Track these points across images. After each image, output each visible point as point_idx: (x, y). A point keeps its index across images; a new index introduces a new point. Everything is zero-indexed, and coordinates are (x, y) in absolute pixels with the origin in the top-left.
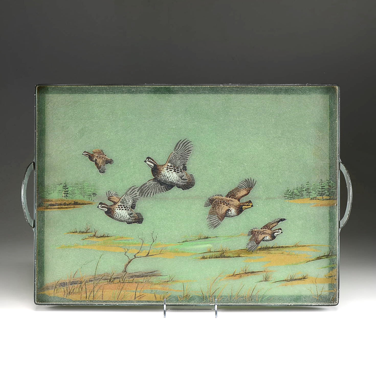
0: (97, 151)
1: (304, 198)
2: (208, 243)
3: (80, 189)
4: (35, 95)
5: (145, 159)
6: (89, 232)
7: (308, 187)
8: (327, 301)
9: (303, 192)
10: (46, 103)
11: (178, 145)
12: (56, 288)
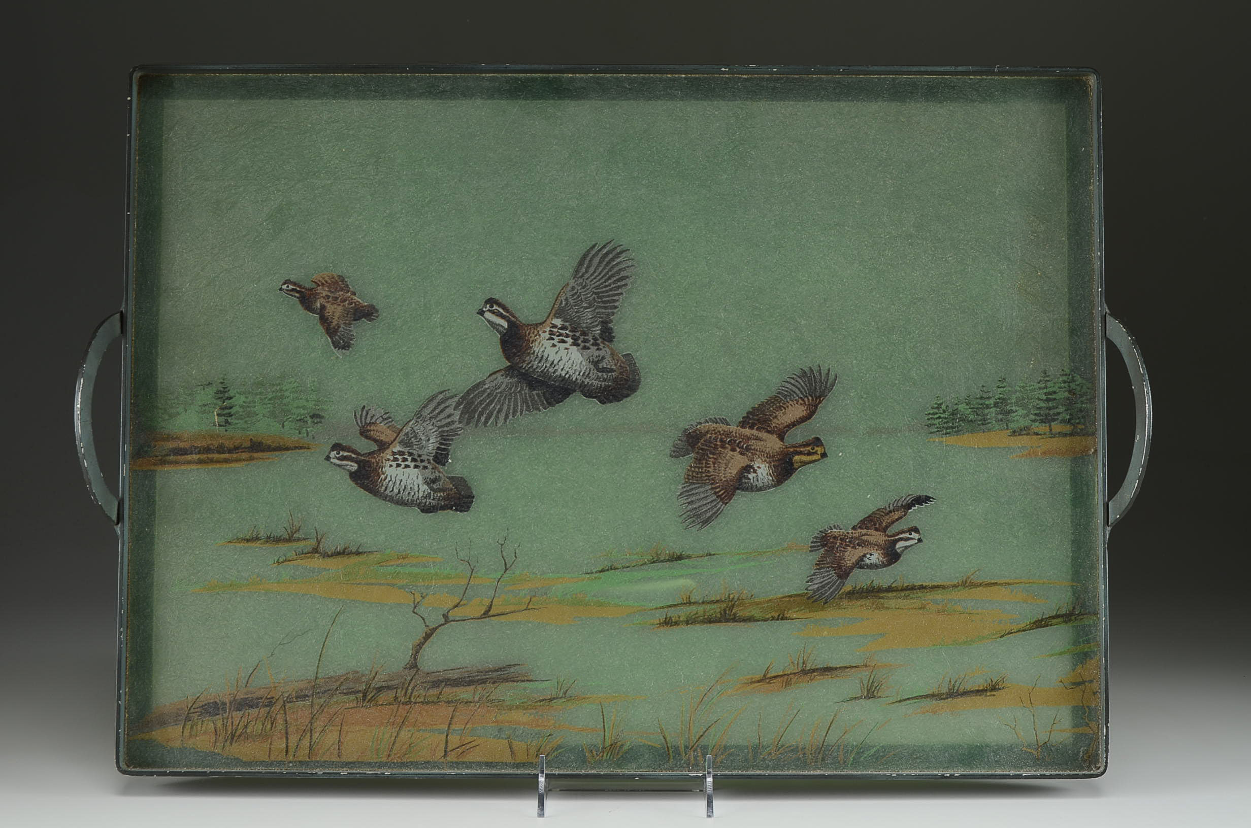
0: (327, 279)
1: (989, 430)
2: (682, 576)
3: (270, 399)
4: (129, 99)
5: (479, 304)
6: (299, 540)
7: (1001, 396)
8: (1067, 764)
9: (986, 411)
10: (164, 128)
11: (587, 262)
12: (188, 719)
